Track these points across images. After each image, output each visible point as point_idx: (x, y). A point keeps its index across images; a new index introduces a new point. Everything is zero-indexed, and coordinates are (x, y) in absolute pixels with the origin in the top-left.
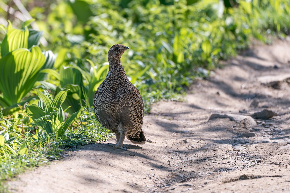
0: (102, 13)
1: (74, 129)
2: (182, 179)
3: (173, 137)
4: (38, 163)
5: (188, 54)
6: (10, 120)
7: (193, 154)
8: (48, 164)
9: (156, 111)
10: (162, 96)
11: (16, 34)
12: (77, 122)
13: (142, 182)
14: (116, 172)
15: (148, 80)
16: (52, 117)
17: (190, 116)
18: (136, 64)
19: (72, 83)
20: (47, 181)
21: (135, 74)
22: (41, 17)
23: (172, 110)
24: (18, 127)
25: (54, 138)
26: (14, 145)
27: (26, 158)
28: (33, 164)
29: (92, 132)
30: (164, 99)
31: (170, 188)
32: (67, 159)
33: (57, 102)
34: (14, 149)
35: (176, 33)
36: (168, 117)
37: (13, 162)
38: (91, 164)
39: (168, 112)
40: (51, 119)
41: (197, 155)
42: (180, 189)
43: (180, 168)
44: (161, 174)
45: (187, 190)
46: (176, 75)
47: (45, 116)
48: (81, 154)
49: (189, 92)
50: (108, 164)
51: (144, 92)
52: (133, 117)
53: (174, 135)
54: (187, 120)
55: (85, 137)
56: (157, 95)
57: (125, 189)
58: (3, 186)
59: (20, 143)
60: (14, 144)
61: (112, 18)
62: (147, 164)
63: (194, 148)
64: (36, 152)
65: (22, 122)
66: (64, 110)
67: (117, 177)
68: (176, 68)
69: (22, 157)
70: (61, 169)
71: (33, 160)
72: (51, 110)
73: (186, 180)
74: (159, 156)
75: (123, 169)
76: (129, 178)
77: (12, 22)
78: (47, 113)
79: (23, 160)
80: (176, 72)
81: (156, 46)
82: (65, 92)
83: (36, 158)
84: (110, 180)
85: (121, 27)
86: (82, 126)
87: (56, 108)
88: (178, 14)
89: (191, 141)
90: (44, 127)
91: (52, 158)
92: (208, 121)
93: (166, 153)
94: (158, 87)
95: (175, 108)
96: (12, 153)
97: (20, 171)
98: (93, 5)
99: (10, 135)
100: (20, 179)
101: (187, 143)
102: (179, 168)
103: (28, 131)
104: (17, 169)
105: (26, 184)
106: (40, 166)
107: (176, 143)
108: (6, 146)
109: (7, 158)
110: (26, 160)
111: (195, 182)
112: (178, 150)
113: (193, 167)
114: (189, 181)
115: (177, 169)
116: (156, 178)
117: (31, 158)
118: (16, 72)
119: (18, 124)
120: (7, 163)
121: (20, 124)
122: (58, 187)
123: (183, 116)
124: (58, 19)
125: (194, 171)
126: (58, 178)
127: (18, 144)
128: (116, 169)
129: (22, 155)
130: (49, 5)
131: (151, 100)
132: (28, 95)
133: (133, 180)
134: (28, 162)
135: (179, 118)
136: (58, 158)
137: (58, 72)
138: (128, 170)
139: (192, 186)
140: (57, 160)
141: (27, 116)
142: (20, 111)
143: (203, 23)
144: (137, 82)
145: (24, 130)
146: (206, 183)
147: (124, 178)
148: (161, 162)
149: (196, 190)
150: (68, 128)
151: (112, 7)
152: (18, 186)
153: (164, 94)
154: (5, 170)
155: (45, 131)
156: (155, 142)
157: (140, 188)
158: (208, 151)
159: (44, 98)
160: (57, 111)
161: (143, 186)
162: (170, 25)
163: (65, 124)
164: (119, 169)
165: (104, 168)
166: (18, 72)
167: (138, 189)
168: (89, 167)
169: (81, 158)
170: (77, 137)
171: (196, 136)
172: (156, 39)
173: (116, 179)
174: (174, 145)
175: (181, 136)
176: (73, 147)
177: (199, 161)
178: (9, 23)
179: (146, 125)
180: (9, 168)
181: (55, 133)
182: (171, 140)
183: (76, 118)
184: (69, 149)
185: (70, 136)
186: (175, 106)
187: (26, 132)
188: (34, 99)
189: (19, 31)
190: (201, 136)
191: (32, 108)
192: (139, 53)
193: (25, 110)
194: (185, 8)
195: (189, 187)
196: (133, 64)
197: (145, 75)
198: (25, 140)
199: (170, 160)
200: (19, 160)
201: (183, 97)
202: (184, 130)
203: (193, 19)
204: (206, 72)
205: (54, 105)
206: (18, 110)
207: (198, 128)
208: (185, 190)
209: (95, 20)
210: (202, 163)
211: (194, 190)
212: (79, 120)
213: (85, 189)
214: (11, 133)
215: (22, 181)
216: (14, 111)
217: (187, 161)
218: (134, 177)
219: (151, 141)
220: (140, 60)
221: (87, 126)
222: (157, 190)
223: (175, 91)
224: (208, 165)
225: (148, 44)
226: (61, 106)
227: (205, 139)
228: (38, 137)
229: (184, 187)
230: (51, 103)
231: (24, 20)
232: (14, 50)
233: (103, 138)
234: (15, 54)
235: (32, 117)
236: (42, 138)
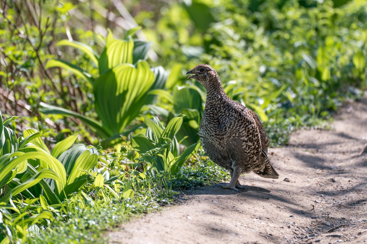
0: (226, 18)
1: (191, 166)
2: (330, 228)
3: (317, 175)
4: (146, 209)
5: (336, 69)
6: (111, 155)
7: (343, 196)
8: (159, 210)
9: (295, 142)
10: (302, 124)
11: (117, 45)
12: (195, 157)
13: (278, 232)
14: (246, 219)
15: (285, 102)
16: (164, 150)
17: (338, 148)
18: (269, 82)
19: (189, 107)
20: (158, 231)
21: (268, 95)
22: (149, 24)
23: (315, 140)
24: (122, 163)
25: (166, 177)
26: (116, 186)
27: (132, 202)
28: (141, 210)
29: (215, 169)
30: (305, 126)
31: (314, 240)
32: (183, 203)
33: (170, 132)
34: (116, 192)
35: (320, 43)
36: (310, 150)
37: (115, 207)
38: (213, 209)
39: (310, 142)
40: (162, 153)
41: (349, 198)
42: (327, 241)
43: (327, 214)
44: (302, 221)
45: (336, 242)
46: (321, 97)
47: (155, 149)
48: (201, 197)
49: (337, 117)
50: (234, 209)
51: (280, 118)
52: (249, 148)
53: (319, 172)
54: (335, 153)
55: (206, 175)
56: (296, 121)
57: (257, 242)
58: (103, 238)
59: (123, 184)
60: (116, 184)
61: (239, 24)
62: (284, 210)
63: (344, 189)
64: (144, 195)
65: (126, 157)
66: (178, 142)
67: (246, 226)
68: (320, 88)
69: (126, 200)
70: (176, 217)
71: (140, 205)
72: (162, 141)
73: (334, 229)
74: (299, 199)
75: (254, 215)
76: (262, 228)
77: (112, 31)
78: (157, 146)
79: (128, 205)
80: (320, 92)
81: (294, 60)
82: (180, 119)
83: (144, 202)
84: (238, 230)
85: (250, 35)
86: (202, 162)
87: (169, 139)
88: (323, 18)
89: (340, 180)
90: (154, 163)
91: (164, 202)
92: (362, 155)
93: (309, 195)
94: (297, 112)
95: (319, 138)
96: (114, 197)
97: (123, 219)
98: (214, 8)
99: (110, 174)
100: (123, 229)
101: (335, 183)
102: (325, 215)
103: (134, 169)
104: (120, 217)
105: (132, 235)
106: (148, 212)
107: (321, 182)
108: (106, 188)
109: (107, 202)
110: (131, 204)
111: (346, 232)
112: (324, 191)
113: (343, 213)
114: (339, 231)
115: (323, 215)
116: (296, 227)
117: (137, 202)
118: (117, 94)
119: (121, 160)
120: (107, 209)
121: (123, 160)
122: (171, 239)
123: (329, 148)
124: (171, 26)
125: (345, 218)
126: (172, 228)
127: (121, 184)
128: (246, 216)
129: (127, 198)
130: (160, 8)
131: (288, 128)
132: (133, 122)
133: (268, 230)
134: (133, 208)
135: (325, 151)
136: (172, 203)
137: (171, 94)
138: (260, 217)
139: (342, 237)
140: (171, 205)
141: (132, 149)
142: (124, 143)
143: (355, 30)
144: (271, 105)
145: (129, 167)
146: (360, 234)
147: (256, 227)
148: (303, 207)
149: (347, 241)
150: (184, 164)
151: (239, 10)
152: (121, 238)
153: (306, 120)
154: (104, 218)
155: (155, 169)
156: (295, 182)
157: (276, 240)
158: (362, 193)
159: (153, 126)
160: (169, 143)
161: (279, 237)
162: (313, 33)
163: (181, 159)
164: (249, 216)
165: (230, 214)
166: (120, 95)
167: (273, 240)
168: (211, 213)
169: (200, 201)
170: (195, 175)
171: (347, 173)
172: (294, 51)
173: (245, 228)
174: (318, 185)
175: (328, 173)
176: (191, 188)
177: (351, 205)
178: (108, 32)
179: (282, 159)
180: (109, 215)
181: (168, 170)
182: (314, 179)
183: (194, 151)
184: (185, 191)
185: (186, 174)
186: (319, 135)
187: (131, 170)
188: (141, 127)
189: (122, 42)
190: (353, 173)
191: (139, 139)
192: (273, 69)
193: (129, 142)
194: (331, 11)
195: (338, 238)
196: (266, 82)
197: (281, 96)
198: (130, 180)
199: (314, 204)
200: (122, 205)
201: (330, 123)
202: (331, 165)
203: (341, 25)
204: (358, 92)
205: (166, 135)
206: (121, 141)
207: (350, 163)
208: (333, 242)
209: (218, 27)
210: (354, 208)
211: (345, 241)
212: (198, 154)
213: (206, 241)
214: (113, 170)
215: (126, 232)
216: (116, 144)
217: (335, 205)
218: (268, 226)
219: (290, 179)
220: (275, 77)
221: (208, 161)
222: (298, 242)
223: (319, 116)
224: (362, 210)
225: (285, 57)
226: (175, 137)
227: (358, 177)
228: (146, 176)
229: (332, 238)
230: (162, 133)
231: (127, 29)
232: (116, 66)
233: (229, 177)
234: (116, 71)
235: (138, 150)
236: (151, 177)
